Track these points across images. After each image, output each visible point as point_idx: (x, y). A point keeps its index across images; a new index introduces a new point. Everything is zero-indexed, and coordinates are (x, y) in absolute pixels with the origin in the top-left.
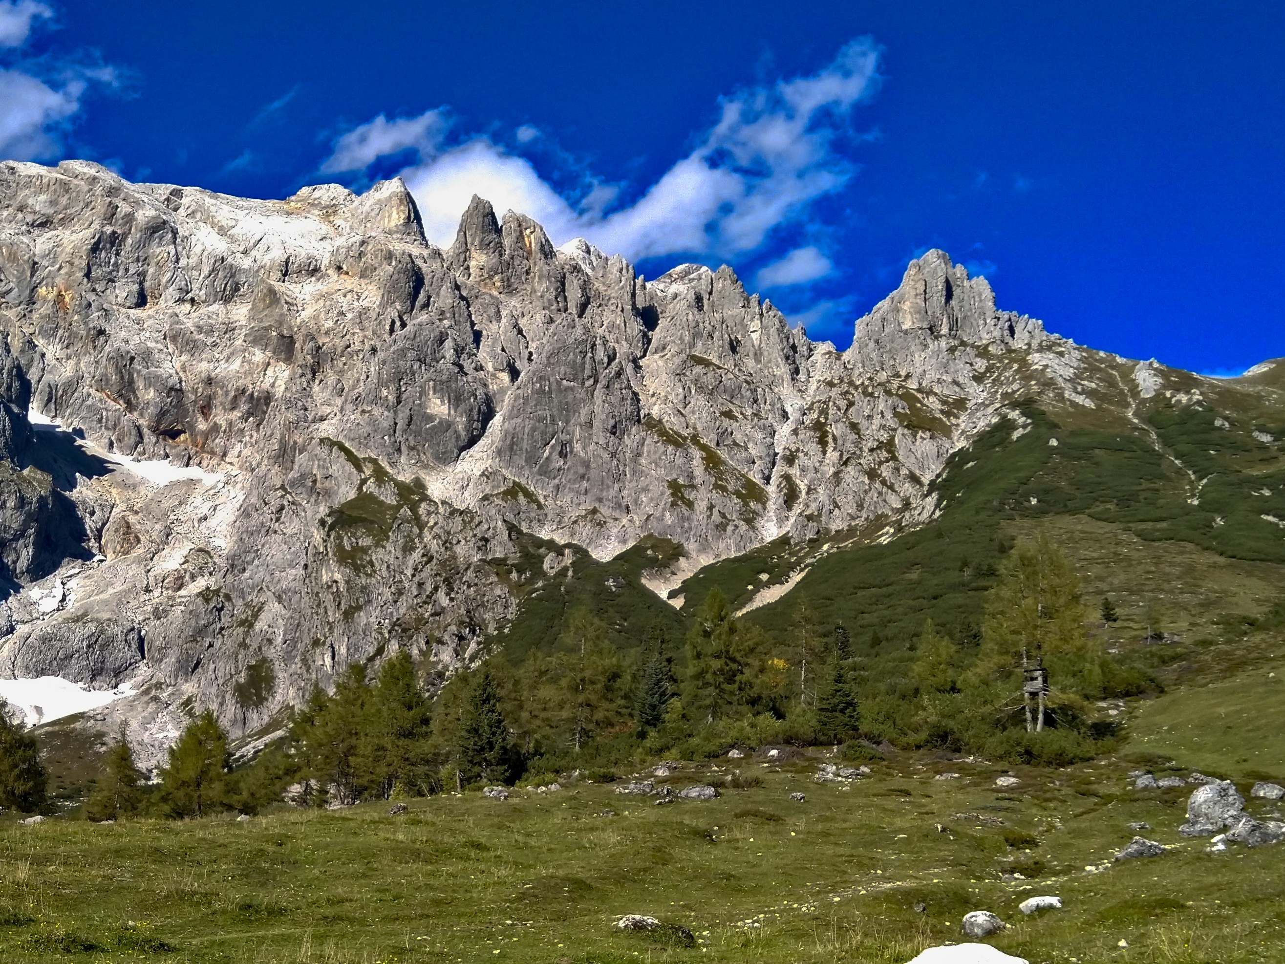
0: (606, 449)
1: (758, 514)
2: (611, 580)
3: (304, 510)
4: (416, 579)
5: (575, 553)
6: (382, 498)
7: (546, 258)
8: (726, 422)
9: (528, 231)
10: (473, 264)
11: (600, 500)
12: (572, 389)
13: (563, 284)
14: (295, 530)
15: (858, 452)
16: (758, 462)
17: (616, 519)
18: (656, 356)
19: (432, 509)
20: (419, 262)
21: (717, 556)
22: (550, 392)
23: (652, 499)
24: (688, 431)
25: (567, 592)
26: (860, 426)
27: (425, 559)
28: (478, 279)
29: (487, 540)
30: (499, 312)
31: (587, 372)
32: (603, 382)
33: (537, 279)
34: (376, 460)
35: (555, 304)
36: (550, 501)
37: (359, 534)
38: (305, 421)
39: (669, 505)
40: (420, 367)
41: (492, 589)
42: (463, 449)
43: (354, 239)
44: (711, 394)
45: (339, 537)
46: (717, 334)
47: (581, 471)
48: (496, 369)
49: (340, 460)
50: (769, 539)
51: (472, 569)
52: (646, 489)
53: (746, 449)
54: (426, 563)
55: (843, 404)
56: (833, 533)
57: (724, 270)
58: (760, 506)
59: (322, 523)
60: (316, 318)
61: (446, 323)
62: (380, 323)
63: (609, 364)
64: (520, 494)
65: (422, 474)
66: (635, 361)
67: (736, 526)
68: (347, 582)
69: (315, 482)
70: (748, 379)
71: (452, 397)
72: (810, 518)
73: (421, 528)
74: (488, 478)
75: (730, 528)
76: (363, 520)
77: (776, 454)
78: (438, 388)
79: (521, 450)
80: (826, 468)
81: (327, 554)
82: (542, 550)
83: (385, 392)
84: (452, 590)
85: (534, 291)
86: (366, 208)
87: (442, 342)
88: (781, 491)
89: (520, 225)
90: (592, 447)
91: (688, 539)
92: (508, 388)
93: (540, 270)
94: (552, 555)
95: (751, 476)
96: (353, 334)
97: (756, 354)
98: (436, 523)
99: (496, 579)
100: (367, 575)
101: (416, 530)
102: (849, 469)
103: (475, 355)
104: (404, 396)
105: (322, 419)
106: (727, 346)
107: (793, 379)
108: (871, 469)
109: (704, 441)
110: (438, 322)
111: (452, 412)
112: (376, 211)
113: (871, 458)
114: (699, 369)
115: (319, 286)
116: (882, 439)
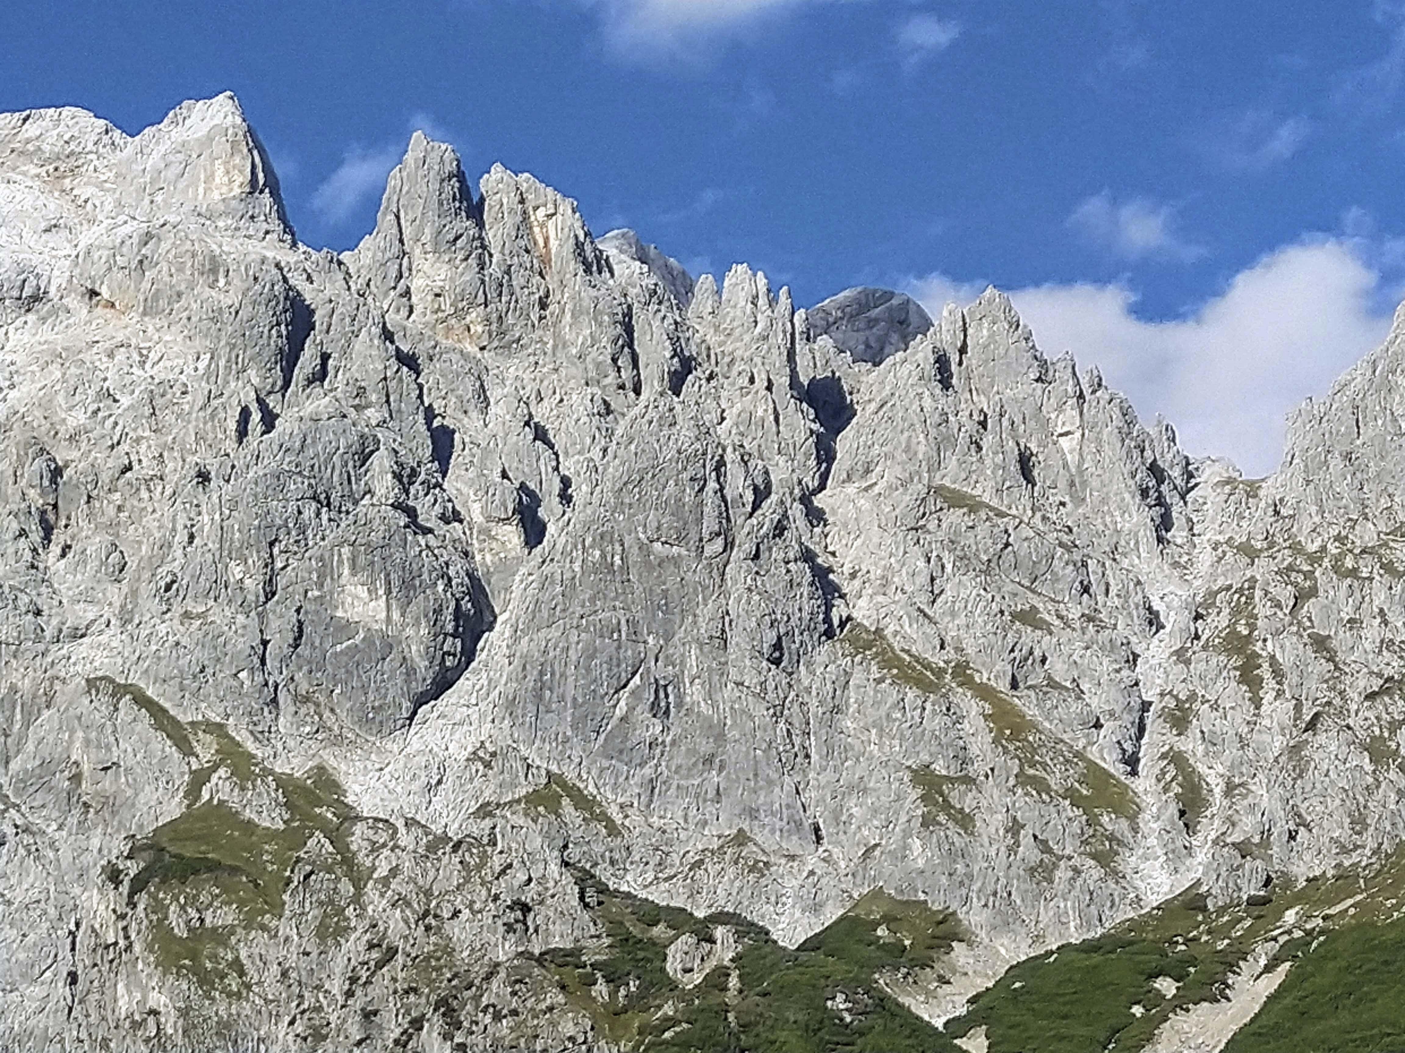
0: (761, 695)
1: (1120, 843)
2: (840, 997)
3: (52, 845)
4: (358, 1002)
5: (739, 936)
6: (248, 814)
7: (588, 271)
8: (1029, 636)
9: (541, 213)
10: (417, 283)
11: (753, 814)
12: (676, 561)
13: (629, 330)
14: (34, 894)
15: (1337, 701)
16: (1108, 725)
17: (792, 858)
18: (851, 489)
19: (382, 837)
20: (297, 281)
21: (1037, 939)
22: (625, 568)
23: (875, 812)
24: (944, 655)
25: (745, 1027)
26: (1334, 643)
27: (375, 954)
28: (430, 318)
29: (526, 908)
30: (482, 392)
31: (710, 524)
32: (744, 546)
33: (568, 317)
34: (221, 726)
35: (613, 374)
36: (635, 818)
37: (204, 898)
38: (38, 639)
39: (916, 823)
40: (318, 514)
41: (554, 1024)
42: (420, 701)
43: (127, 229)
44: (987, 572)
45: (158, 907)
46: (988, 441)
47: (705, 747)
48: (489, 519)
49: (138, 727)
50: (1153, 900)
51: (503, 974)
52: (860, 788)
53: (1080, 695)
54: (380, 965)
55: (1286, 594)
56: (1302, 883)
57: (991, 301)
58: (1124, 824)
59: (114, 876)
60: (46, 404)
61: (374, 415)
62: (213, 416)
63: (756, 506)
64: (566, 801)
65: (330, 759)
66: (806, 499)
67: (1077, 871)
68: (184, 1013)
69: (76, 778)
70: (1065, 538)
71: (395, 583)
72: (1244, 849)
73: (359, 885)
74: (488, 765)
75: (1063, 874)
76: (213, 867)
77: (1146, 706)
78: (362, 560)
79: (562, 699)
80: (1266, 738)
81: (129, 948)
82: (659, 931)
83: (236, 571)
84: (459, 1026)
85: (561, 344)
86: (154, 160)
87: (364, 457)
88: (1166, 790)
89: (522, 201)
90: (729, 691)
91: (966, 900)
92: (519, 561)
93: (576, 298)
94: (687, 940)
95: (1093, 754)
96: (138, 440)
97: (1072, 484)
98: (394, 871)
99: (561, 999)
100: (230, 995)
101: (347, 888)
102: (1322, 738)
103: (438, 485)
104: (281, 581)
105: (77, 635)
106: (1014, 467)
107: (1160, 540)
108: (1373, 738)
109: (981, 677)
110: (353, 414)
111: (396, 616)
112: (175, 169)
113: (1371, 715)
114: (955, 517)
115: (46, 333)
116: (1388, 672)
